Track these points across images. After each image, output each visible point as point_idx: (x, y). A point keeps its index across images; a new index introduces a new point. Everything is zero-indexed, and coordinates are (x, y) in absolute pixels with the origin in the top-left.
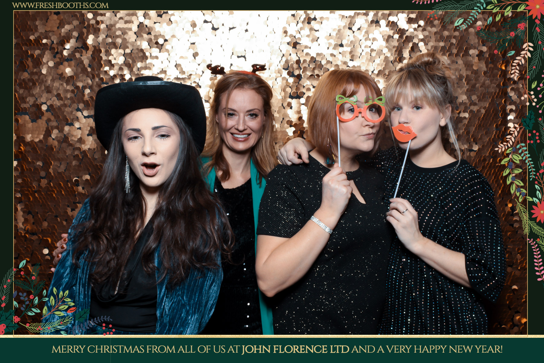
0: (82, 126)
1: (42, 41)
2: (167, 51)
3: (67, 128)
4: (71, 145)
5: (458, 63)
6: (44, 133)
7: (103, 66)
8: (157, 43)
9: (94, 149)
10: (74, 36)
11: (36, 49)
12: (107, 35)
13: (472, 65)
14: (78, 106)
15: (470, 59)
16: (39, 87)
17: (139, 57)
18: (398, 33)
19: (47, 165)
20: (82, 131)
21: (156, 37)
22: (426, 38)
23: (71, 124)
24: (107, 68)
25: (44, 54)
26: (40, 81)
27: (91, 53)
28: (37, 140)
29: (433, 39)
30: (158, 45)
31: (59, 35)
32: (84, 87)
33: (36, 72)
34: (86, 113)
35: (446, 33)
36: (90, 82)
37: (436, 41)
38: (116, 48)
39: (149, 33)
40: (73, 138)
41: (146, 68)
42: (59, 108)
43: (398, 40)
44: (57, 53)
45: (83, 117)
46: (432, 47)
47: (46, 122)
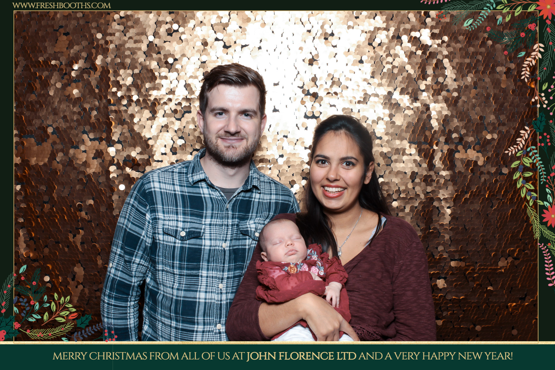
0: (87, 149)
1: (51, 62)
2: (177, 70)
3: (72, 151)
4: (75, 168)
5: (485, 80)
6: (49, 156)
7: (111, 87)
8: (167, 62)
9: (99, 173)
10: (83, 58)
11: (43, 71)
12: (116, 55)
13: (500, 83)
14: (84, 128)
15: (498, 76)
16: (46, 109)
17: (148, 77)
18: (421, 49)
19: (50, 189)
20: (88, 154)
21: (166, 56)
22: (450, 55)
23: (77, 147)
24: (114, 89)
25: (52, 75)
26: (47, 103)
27: (99, 74)
28: (41, 164)
29: (458, 55)
30: (168, 65)
31: (67, 57)
32: (91, 109)
33: (43, 94)
34: (92, 136)
35: (472, 49)
36: (97, 103)
37: (461, 58)
38: (125, 68)
39: (159, 53)
40: (78, 162)
41: (154, 88)
42: (65, 131)
43: (421, 57)
44: (65, 74)
45: (89, 139)
46: (457, 63)
47: (52, 145)
